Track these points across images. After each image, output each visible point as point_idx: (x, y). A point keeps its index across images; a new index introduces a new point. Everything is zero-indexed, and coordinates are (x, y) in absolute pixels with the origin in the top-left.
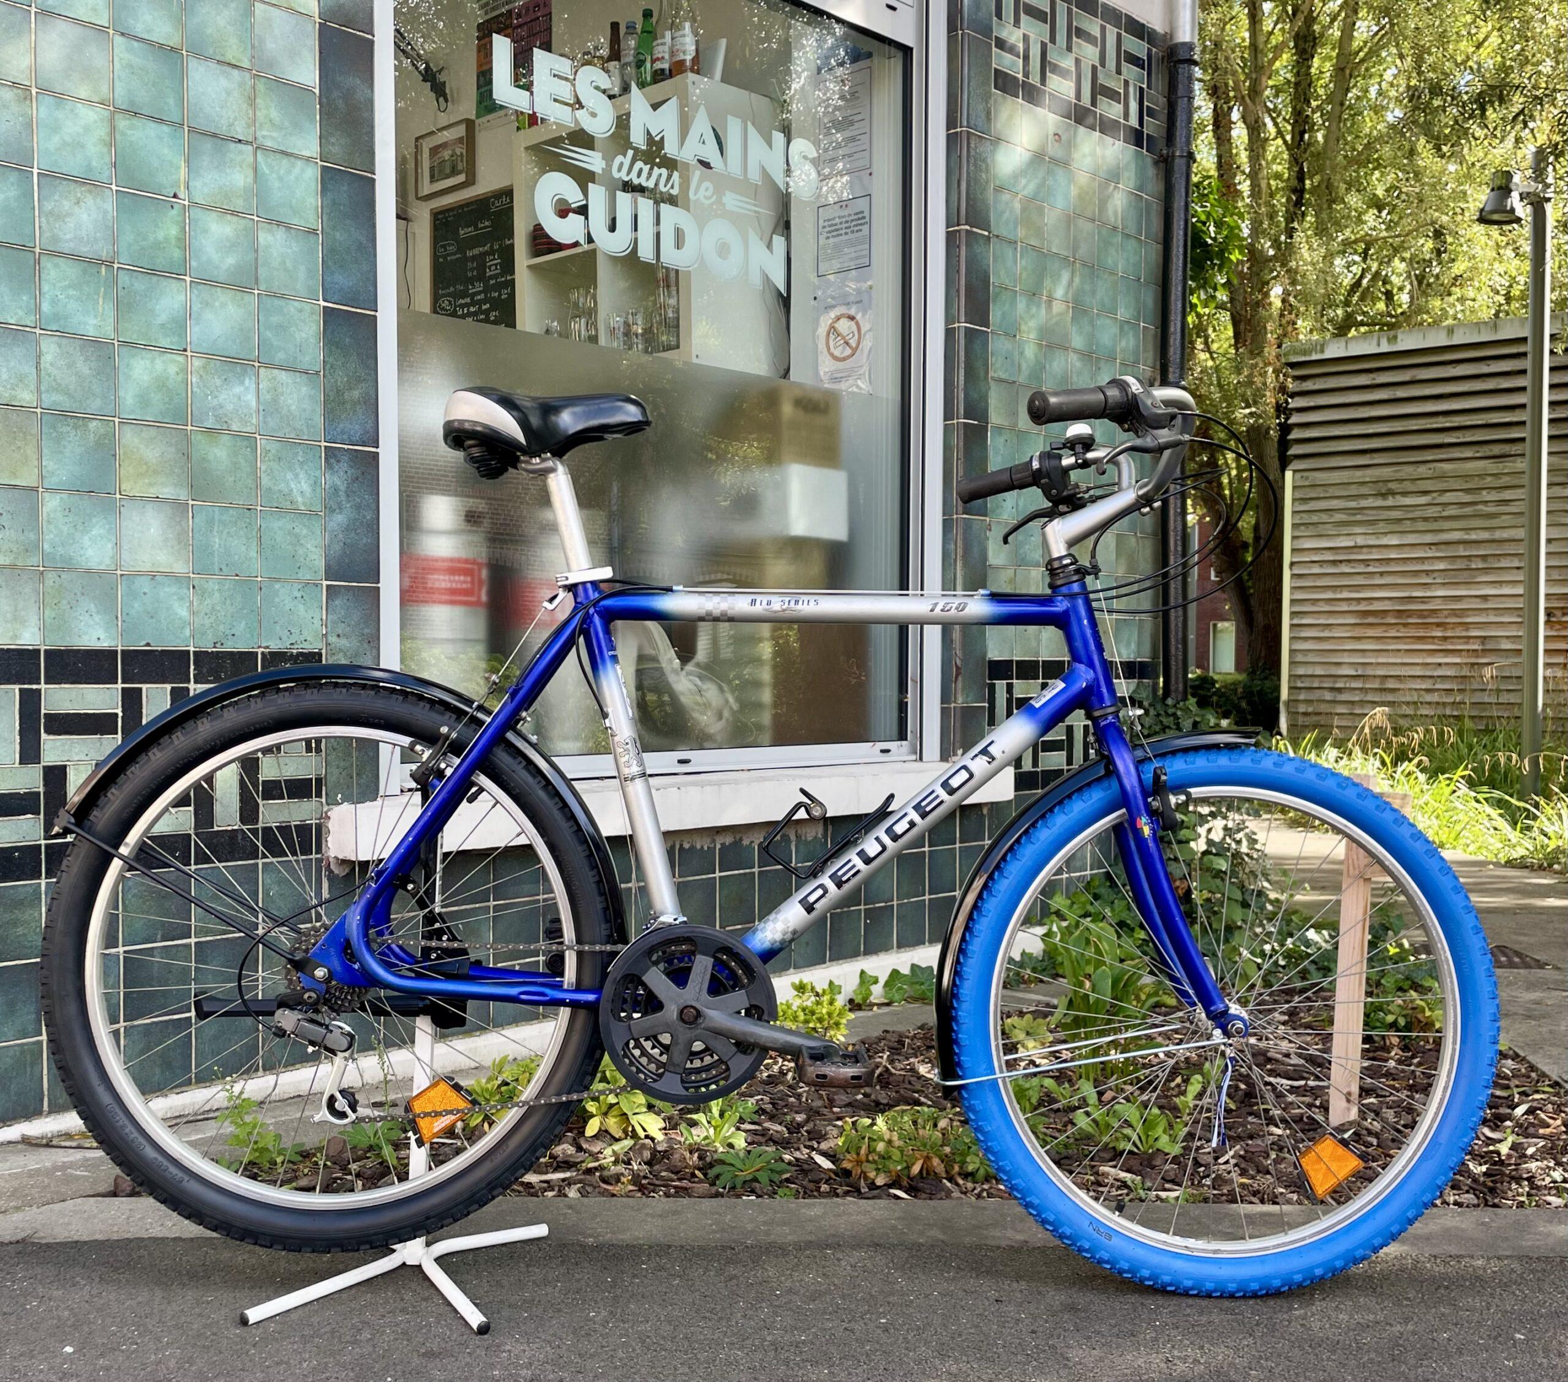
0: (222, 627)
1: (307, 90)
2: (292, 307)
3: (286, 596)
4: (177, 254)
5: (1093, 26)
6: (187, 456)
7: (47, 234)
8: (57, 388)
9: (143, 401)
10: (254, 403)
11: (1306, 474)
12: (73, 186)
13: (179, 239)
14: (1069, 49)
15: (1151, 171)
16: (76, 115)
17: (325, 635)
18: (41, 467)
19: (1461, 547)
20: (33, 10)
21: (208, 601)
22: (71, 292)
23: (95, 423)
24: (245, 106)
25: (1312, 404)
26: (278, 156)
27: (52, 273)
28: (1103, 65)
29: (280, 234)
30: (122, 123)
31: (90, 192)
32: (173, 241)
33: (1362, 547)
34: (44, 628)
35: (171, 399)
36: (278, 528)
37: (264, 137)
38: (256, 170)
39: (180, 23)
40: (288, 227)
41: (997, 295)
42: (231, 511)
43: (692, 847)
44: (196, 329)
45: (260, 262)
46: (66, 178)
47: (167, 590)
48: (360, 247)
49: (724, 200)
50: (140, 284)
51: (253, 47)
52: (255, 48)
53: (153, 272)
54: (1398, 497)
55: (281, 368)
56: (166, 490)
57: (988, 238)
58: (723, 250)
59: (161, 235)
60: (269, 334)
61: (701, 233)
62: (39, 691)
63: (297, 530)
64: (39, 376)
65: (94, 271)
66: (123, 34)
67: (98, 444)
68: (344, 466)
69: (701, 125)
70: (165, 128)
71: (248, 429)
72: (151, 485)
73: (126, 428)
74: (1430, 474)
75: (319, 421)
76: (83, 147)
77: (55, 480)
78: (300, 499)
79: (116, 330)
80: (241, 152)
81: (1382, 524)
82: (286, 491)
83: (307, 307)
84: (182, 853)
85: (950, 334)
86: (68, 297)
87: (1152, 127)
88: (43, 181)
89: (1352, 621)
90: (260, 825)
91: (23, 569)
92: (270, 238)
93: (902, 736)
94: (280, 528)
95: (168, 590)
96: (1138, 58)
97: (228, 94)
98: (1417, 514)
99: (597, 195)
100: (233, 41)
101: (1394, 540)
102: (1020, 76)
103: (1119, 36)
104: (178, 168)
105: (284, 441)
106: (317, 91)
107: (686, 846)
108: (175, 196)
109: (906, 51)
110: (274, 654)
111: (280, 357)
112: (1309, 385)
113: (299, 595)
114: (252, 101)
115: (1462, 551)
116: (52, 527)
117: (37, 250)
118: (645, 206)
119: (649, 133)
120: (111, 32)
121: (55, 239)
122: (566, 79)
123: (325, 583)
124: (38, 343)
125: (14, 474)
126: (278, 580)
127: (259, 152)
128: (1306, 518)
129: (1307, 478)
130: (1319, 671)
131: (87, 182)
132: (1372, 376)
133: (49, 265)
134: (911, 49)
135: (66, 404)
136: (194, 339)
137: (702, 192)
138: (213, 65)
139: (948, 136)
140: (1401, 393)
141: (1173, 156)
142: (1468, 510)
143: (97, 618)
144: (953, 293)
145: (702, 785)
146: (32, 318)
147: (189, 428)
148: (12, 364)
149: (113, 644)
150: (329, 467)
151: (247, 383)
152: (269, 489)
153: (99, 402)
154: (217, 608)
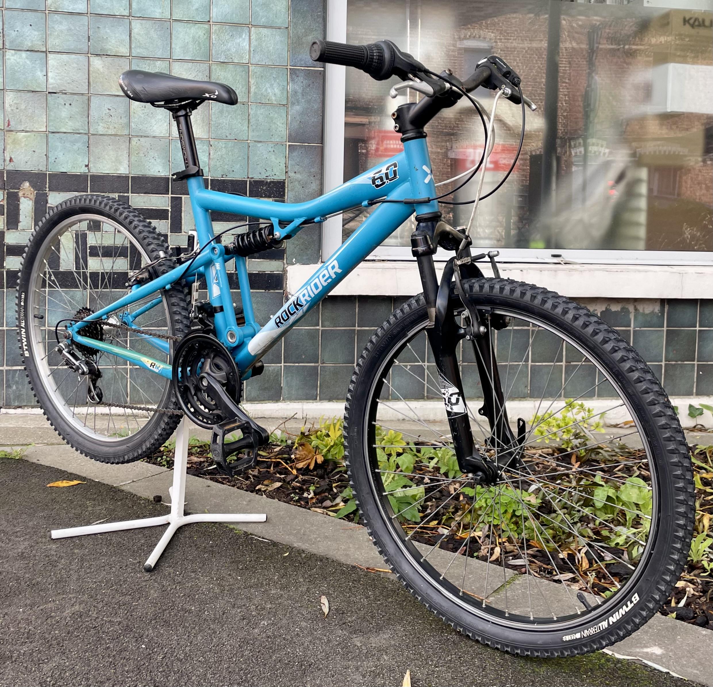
0: (226, 167)
3: (264, 150)
8: (140, 46)
9: (185, 49)
10: (247, 47)
17: (287, 172)
21: (219, 153)
23: (159, 62)
34: (131, 166)
35: (200, 48)
36: (260, 113)
44: (215, 10)
55: (265, 27)
62: (128, 197)
63: (271, 115)
64: (130, 40)
68: (301, 79)
71: (244, 62)
73: (175, 64)
75: (285, 54)
78: (273, 98)
79: (171, 13)
82: (265, 93)
91: (120, 136)
94: (262, 114)
105: (264, 66)
110: (256, 182)
111: (263, 21)
113: (272, 150)
116: (136, 116)
123: (288, 144)
124: (131, 24)
125: (117, 90)
126: (261, 142)
135: (145, 54)
136: (214, 15)
143: (158, 160)
146: (128, 11)
147: (211, 62)
148: (117, 35)
149: (167, 174)
150: (292, 80)
151: (244, 36)
152: (255, 93)
153: (161, 52)
154: (224, 156)
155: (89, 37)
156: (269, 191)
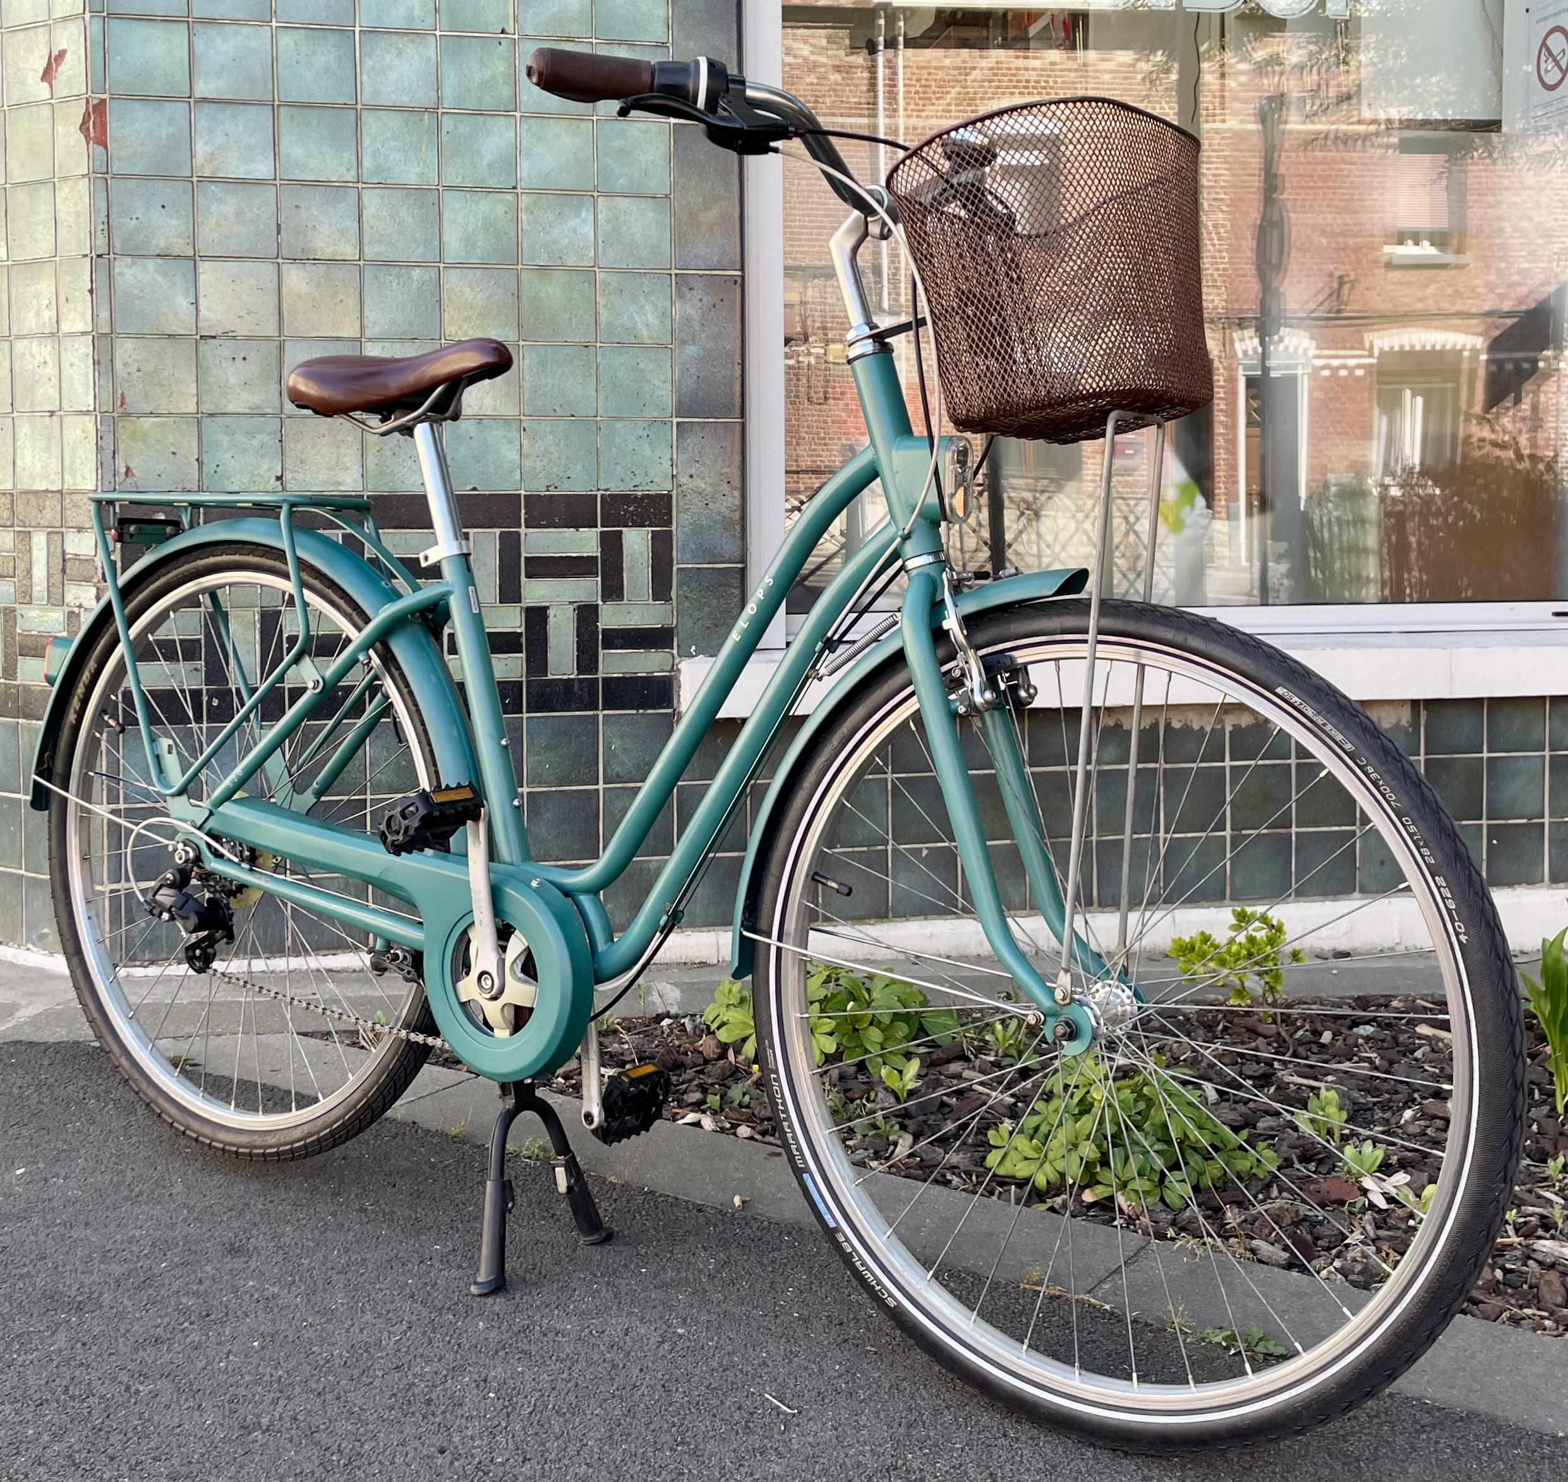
0: (555, 469)
2: (635, 130)
3: (628, 435)
4: (505, 90)
6: (514, 295)
7: (367, 91)
8: (380, 240)
9: (468, 241)
10: (591, 236)
12: (394, 38)
13: (507, 76)
17: (676, 476)
18: (361, 318)
21: (541, 443)
22: (394, 143)
23: (417, 270)
27: (374, 126)
31: (413, 41)
32: (501, 78)
34: (363, 474)
35: (500, 239)
36: (620, 364)
40: (631, 44)
42: (566, 350)
43: (1186, 727)
44: (523, 163)
46: (388, 31)
47: (494, 433)
50: (464, 126)
53: (477, 113)
55: (623, 195)
56: (492, 332)
59: (487, 74)
60: (607, 158)
63: (642, 365)
64: (360, 229)
65: (417, 119)
67: (423, 290)
68: (698, 294)
71: (585, 263)
72: (476, 327)
73: (452, 273)
75: (666, 247)
77: (375, 330)
78: (645, 333)
79: (440, 175)
82: (629, 324)
83: (654, 127)
84: (513, 700)
86: (389, 149)
88: (365, 38)
90: (600, 675)
94: (623, 364)
95: (496, 434)
105: (625, 272)
108: (503, 32)
110: (614, 497)
111: (620, 183)
113: (644, 434)
117: (357, 104)
121: (376, 93)
123: (675, 420)
124: (361, 197)
126: (621, 419)
131: (408, 32)
133: (370, 120)
135: (389, 255)
136: (525, 175)
146: (353, 173)
147: (520, 266)
148: (334, 220)
150: (681, 295)
151: (584, 214)
152: (610, 324)
153: (421, 249)
154: (552, 449)
155: (278, 226)
156: (640, 515)
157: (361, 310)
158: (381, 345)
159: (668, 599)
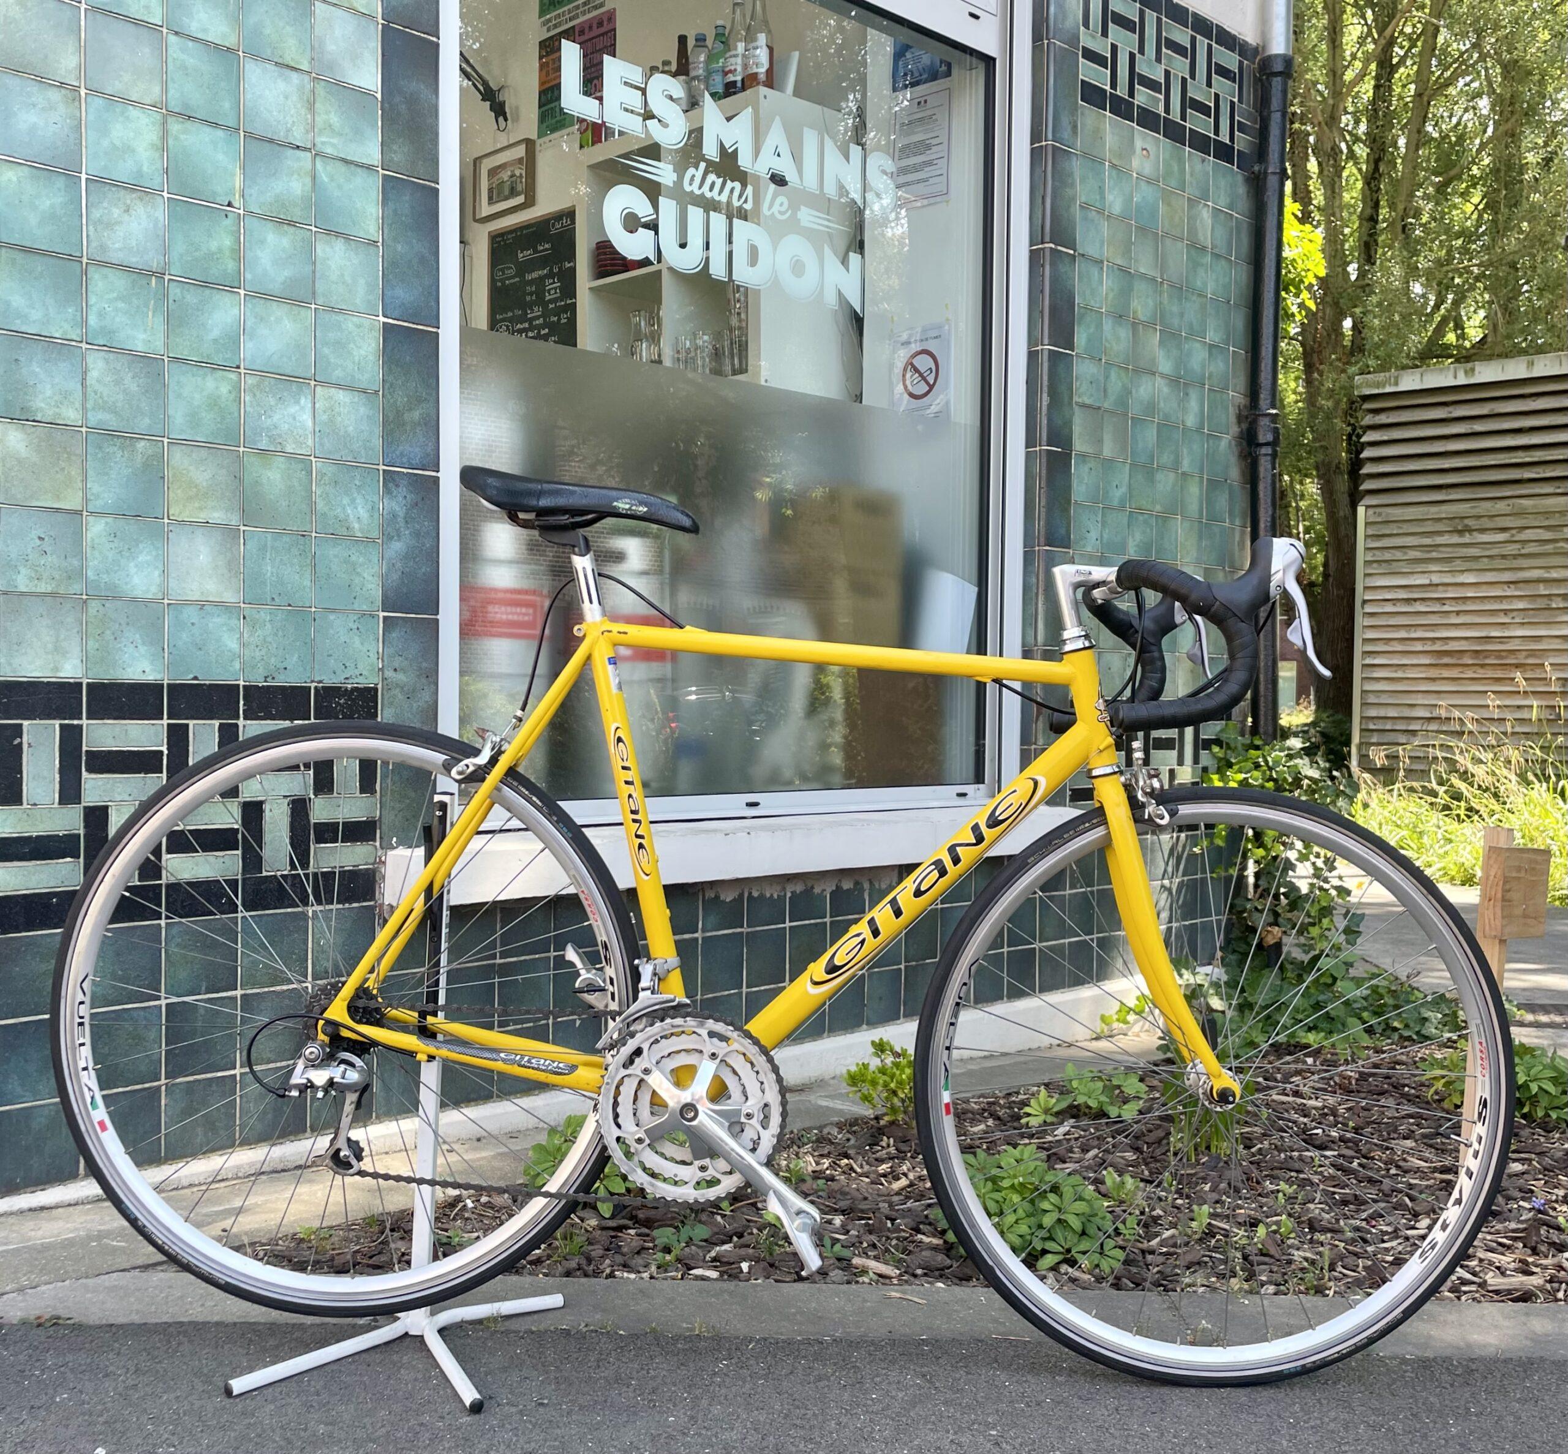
0: (273, 660)
1: (367, 94)
2: (350, 323)
3: (340, 627)
4: (231, 265)
5: (1182, 35)
6: (239, 479)
7: (94, 244)
8: (104, 407)
9: (194, 420)
10: (310, 423)
11: (1378, 510)
12: (122, 192)
13: (233, 250)
14: (1158, 59)
15: (1242, 190)
16: (127, 118)
17: (381, 670)
18: (85, 490)
19: (1541, 586)
20: (83, 6)
21: (259, 632)
22: (121, 305)
23: (142, 443)
24: (303, 111)
25: (1385, 438)
26: (339, 164)
27: (100, 284)
28: (1193, 77)
29: (339, 245)
30: (175, 126)
31: (141, 199)
32: (227, 253)
33: (1437, 585)
34: (86, 659)
35: (223, 418)
36: (334, 554)
37: (323, 143)
38: (314, 178)
39: (237, 20)
40: (347, 238)
41: (1082, 316)
42: (286, 539)
43: (762, 896)
44: (249, 345)
45: (318, 275)
46: (117, 184)
47: (216, 620)
48: (422, 260)
49: (800, 215)
50: (192, 297)
51: (312, 48)
52: (315, 49)
53: (205, 284)
54: (1475, 534)
55: (339, 386)
56: (216, 515)
57: (1074, 256)
58: (798, 268)
59: (214, 245)
60: (326, 351)
61: (775, 248)
62: (80, 727)
63: (353, 558)
64: (84, 394)
65: (144, 282)
66: (176, 33)
67: (146, 466)
68: (403, 490)
69: (776, 137)
70: (220, 133)
71: (303, 452)
72: (201, 509)
73: (174, 448)
74: (1508, 510)
75: (377, 442)
76: (133, 151)
77: (100, 503)
78: (356, 526)
79: (167, 345)
80: (298, 159)
81: (1458, 562)
82: (342, 516)
83: (366, 323)
85: (1032, 356)
86: (116, 310)
87: (1242, 142)
88: (92, 186)
89: (1427, 662)
90: (311, 870)
91: (64, 597)
92: (328, 249)
93: (979, 779)
94: (336, 556)
95: (217, 621)
96: (1230, 71)
97: (286, 98)
98: (1494, 552)
99: (668, 208)
100: (292, 42)
101: (1470, 578)
102: (1108, 88)
103: (1210, 47)
104: (233, 175)
105: (339, 463)
106: (379, 96)
107: (755, 894)
108: (230, 205)
109: (989, 62)
110: (327, 690)
111: (337, 375)
112: (1383, 419)
113: (354, 627)
114: (311, 106)
115: (1542, 590)
116: (96, 554)
117: (85, 260)
118: (718, 221)
119: (722, 144)
120: (165, 30)
121: (103, 248)
122: (637, 88)
123: (382, 614)
124: (83, 358)
125: (58, 498)
126: (333, 611)
127: (318, 160)
128: (1379, 555)
129: (1380, 514)
130: (1392, 713)
131: (136, 188)
132: (1447, 409)
133: (96, 276)
134: (994, 60)
135: (114, 424)
136: (249, 357)
137: (776, 208)
138: (271, 67)
139: (1032, 150)
140: (1478, 427)
141: (1266, 173)
142: (1549, 548)
143: (143, 649)
144: (1037, 314)
145: (773, 830)
146: (79, 331)
147: (242, 449)
148: (57, 380)
149: (159, 677)
150: (387, 491)
151: (302, 403)
152: (324, 514)
153: (147, 421)
154: (269, 639)
156: (350, 707)
157: (85, 480)
158: (103, 521)
159: (373, 791)
